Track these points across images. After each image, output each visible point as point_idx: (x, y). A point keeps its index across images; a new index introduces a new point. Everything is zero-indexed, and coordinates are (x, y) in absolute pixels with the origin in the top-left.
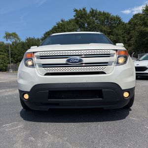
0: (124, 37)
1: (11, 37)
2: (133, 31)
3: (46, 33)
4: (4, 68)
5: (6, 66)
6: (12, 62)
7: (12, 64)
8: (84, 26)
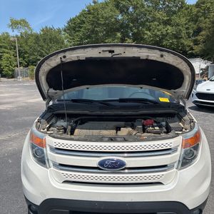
0: (187, 29)
1: (19, 26)
2: (203, 18)
3: (71, 20)
4: (10, 73)
5: (13, 71)
6: (20, 63)
7: (22, 68)
8: (127, 10)
